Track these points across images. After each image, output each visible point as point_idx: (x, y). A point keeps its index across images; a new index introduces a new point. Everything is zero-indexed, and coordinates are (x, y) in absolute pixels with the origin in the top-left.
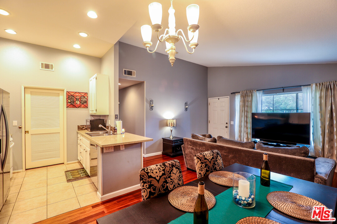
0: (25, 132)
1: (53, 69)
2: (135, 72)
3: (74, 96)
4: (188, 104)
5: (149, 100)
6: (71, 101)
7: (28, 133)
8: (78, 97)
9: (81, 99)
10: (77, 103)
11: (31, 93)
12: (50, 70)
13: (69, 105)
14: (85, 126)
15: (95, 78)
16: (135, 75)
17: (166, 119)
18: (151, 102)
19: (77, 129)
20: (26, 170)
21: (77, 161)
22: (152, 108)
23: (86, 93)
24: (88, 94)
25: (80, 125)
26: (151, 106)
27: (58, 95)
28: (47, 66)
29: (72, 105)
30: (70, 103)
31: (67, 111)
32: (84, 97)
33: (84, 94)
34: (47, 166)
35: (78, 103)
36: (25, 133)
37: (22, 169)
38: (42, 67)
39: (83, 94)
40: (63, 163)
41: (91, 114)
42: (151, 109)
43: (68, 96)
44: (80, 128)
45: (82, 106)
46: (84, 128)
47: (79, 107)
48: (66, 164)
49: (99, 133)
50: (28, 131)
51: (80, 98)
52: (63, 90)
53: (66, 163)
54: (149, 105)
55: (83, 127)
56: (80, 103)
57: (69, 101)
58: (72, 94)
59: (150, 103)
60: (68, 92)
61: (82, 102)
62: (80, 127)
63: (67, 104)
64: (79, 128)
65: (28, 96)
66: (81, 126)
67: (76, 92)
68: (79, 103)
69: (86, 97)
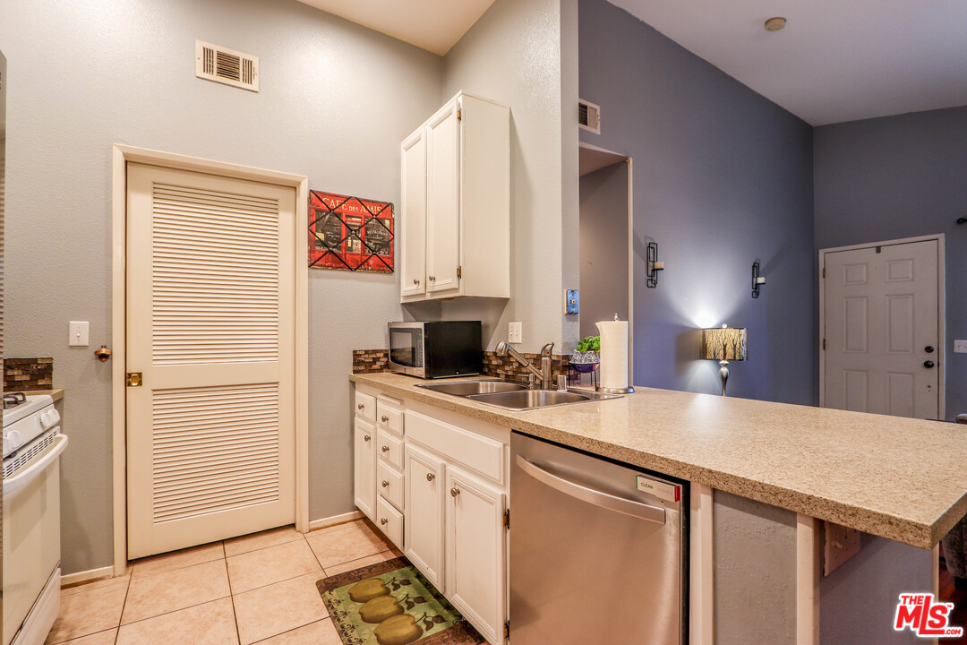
0: (128, 376)
1: (256, 81)
2: (598, 112)
3: (341, 214)
4: (761, 268)
5: (643, 243)
6: (327, 238)
7: (140, 384)
8: (356, 221)
9: (367, 229)
10: (351, 249)
11: (158, 191)
12: (240, 83)
13: (318, 255)
14: (381, 355)
15: (455, 115)
16: (599, 126)
17: (699, 329)
18: (651, 250)
19: (351, 368)
20: (130, 563)
21: (349, 515)
22: (653, 275)
23: (388, 207)
24: (395, 211)
25: (361, 347)
26: (650, 269)
27: (273, 207)
28: (228, 67)
29: (330, 257)
30: (324, 244)
31: (310, 284)
32: (381, 221)
33: (379, 209)
34: (223, 542)
35: (357, 245)
36: (128, 384)
37: (111, 562)
38: (207, 68)
39: (375, 209)
40: (293, 526)
41: (406, 297)
42: (650, 284)
43: (318, 211)
44: (363, 363)
45: (371, 262)
46: (377, 366)
47: (358, 265)
48: (305, 529)
49: (476, 387)
50: (140, 375)
51: (365, 226)
52: (294, 187)
53: (304, 523)
54: (643, 264)
55: (376, 360)
56: (363, 249)
57: (321, 236)
58: (333, 204)
59: (648, 257)
60: (315, 196)
61: (371, 245)
62: (362, 359)
63: (311, 251)
64: (356, 363)
65: (142, 203)
66: (367, 352)
67: (348, 198)
68: (359, 246)
69: (387, 223)
